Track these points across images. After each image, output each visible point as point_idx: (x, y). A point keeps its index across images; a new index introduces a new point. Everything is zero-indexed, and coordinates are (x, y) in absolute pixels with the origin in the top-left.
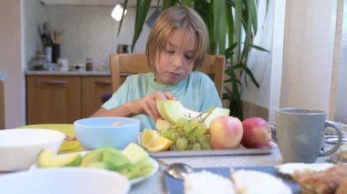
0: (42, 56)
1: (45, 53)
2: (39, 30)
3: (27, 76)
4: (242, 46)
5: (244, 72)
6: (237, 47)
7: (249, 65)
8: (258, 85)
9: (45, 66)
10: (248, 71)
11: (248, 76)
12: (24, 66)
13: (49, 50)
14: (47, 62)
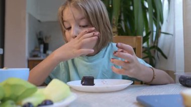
0: (38, 49)
1: (40, 48)
2: (37, 35)
3: (29, 61)
4: (155, 33)
5: (156, 51)
6: (151, 34)
7: (160, 46)
8: (166, 58)
9: (39, 55)
10: (159, 50)
11: (159, 53)
12: (27, 55)
13: (42, 46)
14: (40, 52)
